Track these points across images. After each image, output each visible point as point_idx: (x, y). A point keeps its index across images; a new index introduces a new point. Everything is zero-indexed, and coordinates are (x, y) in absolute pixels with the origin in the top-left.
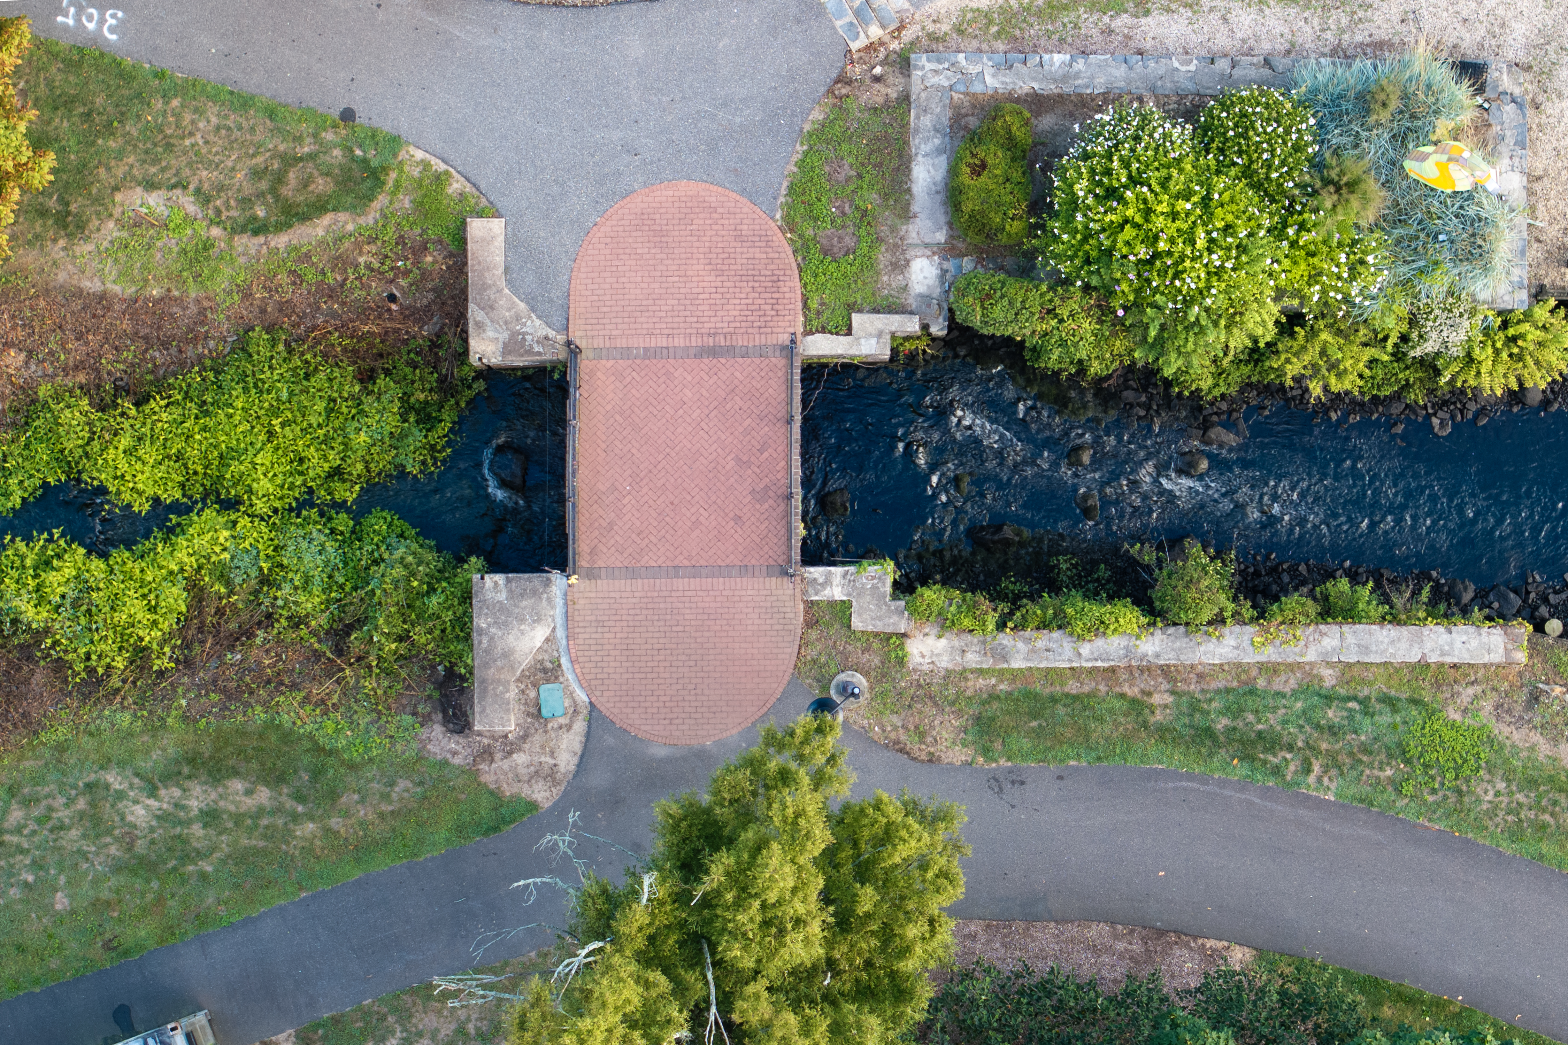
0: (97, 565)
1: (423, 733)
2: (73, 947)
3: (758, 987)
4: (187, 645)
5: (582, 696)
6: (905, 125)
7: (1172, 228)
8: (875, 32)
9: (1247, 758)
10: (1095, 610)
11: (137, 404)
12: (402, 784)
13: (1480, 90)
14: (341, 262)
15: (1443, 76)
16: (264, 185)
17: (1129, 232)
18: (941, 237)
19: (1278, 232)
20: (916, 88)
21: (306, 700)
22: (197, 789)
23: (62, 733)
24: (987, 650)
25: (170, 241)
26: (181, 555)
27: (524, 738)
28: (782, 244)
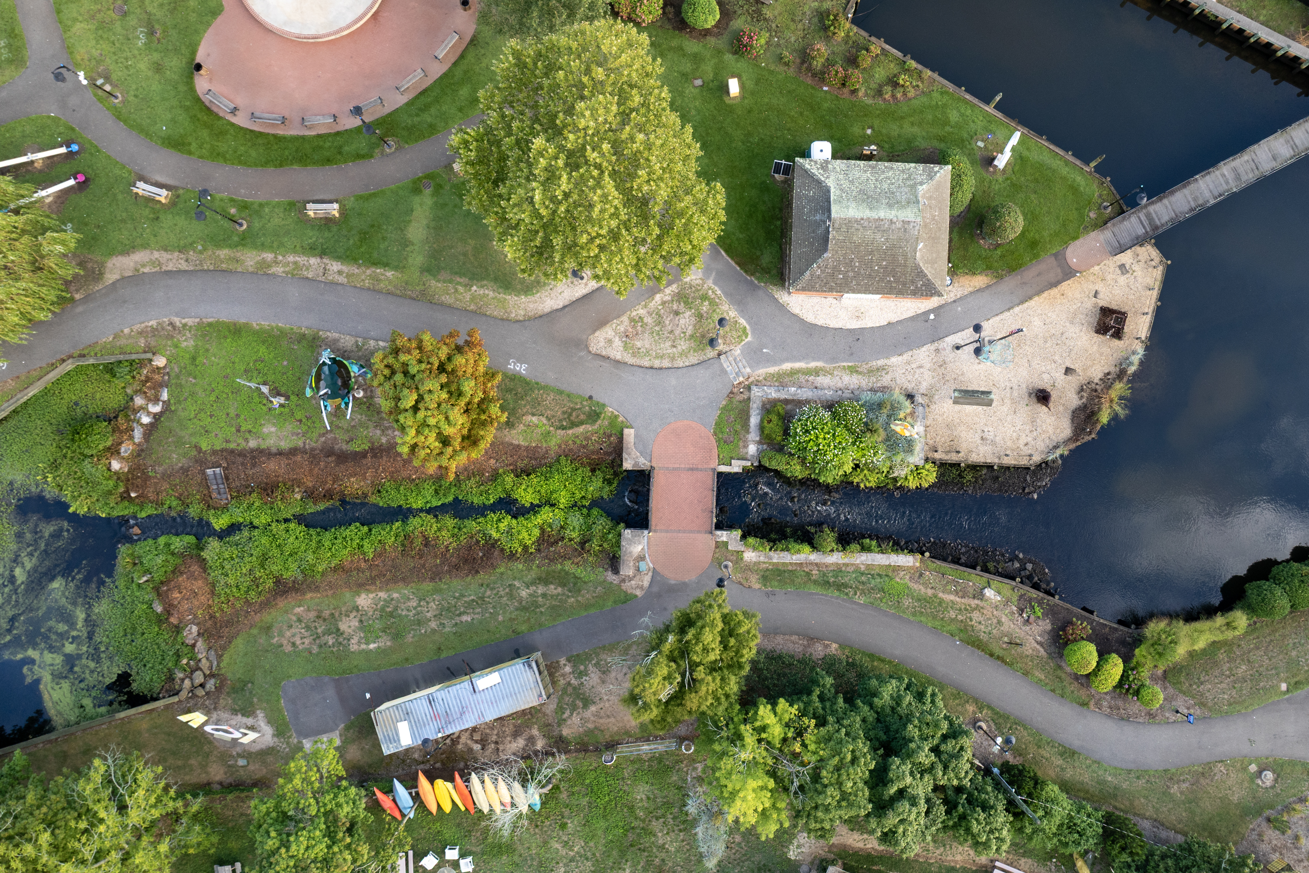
0: (514, 521)
1: (605, 574)
2: (503, 631)
3: (701, 668)
4: (539, 545)
5: (651, 565)
6: (749, 407)
7: (824, 442)
8: (741, 379)
9: (839, 590)
10: (798, 547)
11: (527, 476)
12: (599, 588)
13: (913, 403)
14: (587, 439)
15: (902, 398)
16: (566, 416)
17: (811, 443)
18: (758, 439)
19: (854, 444)
20: (752, 396)
21: (573, 563)
22: (540, 587)
23: (502, 570)
24: (766, 556)
25: (539, 430)
26: (539, 520)
27: (634, 577)
28: (713, 440)
